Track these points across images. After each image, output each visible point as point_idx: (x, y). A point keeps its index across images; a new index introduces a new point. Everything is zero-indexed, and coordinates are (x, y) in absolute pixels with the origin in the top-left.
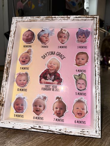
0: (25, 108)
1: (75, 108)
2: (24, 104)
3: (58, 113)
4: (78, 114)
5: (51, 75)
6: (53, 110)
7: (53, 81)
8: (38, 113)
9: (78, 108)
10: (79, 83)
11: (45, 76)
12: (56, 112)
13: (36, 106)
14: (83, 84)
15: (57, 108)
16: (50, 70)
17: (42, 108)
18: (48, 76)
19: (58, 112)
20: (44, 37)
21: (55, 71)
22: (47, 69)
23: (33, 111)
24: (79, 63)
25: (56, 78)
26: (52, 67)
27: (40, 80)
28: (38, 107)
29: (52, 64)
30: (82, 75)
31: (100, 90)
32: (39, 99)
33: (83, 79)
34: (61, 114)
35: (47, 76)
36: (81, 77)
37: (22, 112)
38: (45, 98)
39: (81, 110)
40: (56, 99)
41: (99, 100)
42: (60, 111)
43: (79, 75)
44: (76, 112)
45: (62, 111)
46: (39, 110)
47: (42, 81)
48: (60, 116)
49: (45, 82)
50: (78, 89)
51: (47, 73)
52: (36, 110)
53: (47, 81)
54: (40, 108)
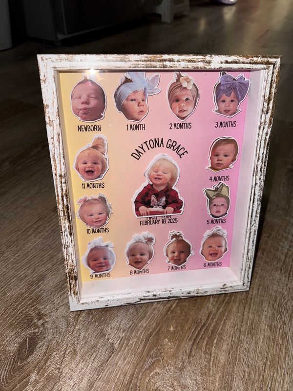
0: (113, 262)
1: (206, 246)
2: (109, 257)
3: (175, 260)
4: (211, 254)
5: (158, 195)
6: (167, 255)
7: (164, 207)
8: (139, 266)
9: (211, 247)
10: (215, 205)
11: (147, 199)
12: (172, 259)
13: (133, 255)
14: (223, 205)
15: (174, 253)
16: (156, 185)
17: (146, 257)
18: (153, 198)
19: (175, 258)
20: (132, 100)
21: (167, 187)
22: (149, 185)
23: (130, 264)
24: (218, 164)
25: (170, 201)
26: (160, 179)
27: (137, 210)
28: (138, 256)
29: (160, 173)
30: (222, 189)
31: (257, 226)
32: (138, 244)
33: (222, 196)
34: (182, 260)
35: (150, 200)
36: (220, 192)
37: (108, 270)
38: (150, 240)
39: (217, 248)
40: (172, 239)
41: (253, 241)
42: (179, 255)
43: (217, 189)
44: (208, 252)
45: (182, 256)
46: (140, 260)
47: (141, 212)
48: (180, 263)
49: (148, 212)
50: (213, 216)
51: (150, 192)
52: (136, 262)
53: (151, 209)
54: (142, 257)
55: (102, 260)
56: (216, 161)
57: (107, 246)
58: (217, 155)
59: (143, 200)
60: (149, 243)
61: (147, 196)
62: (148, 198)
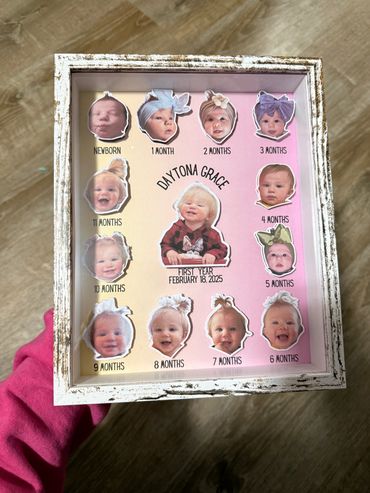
4: (279, 337)
15: (221, 330)
26: (194, 213)
28: (167, 332)
38: (183, 305)
39: (286, 326)
44: (273, 332)
47: (169, 259)
49: (180, 259)
51: (181, 231)
57: (121, 311)
60: (182, 309)
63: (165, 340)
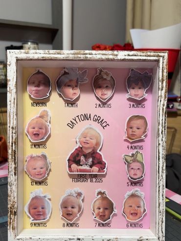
0: (49, 212)
1: (127, 206)
2: (46, 207)
4: (132, 214)
5: (86, 156)
6: (94, 211)
7: (91, 167)
8: (70, 218)
9: (131, 206)
12: (98, 214)
13: (66, 207)
15: (100, 209)
16: (85, 147)
17: (76, 210)
18: (82, 158)
19: (101, 214)
20: (69, 86)
21: (93, 150)
22: (79, 147)
23: (62, 216)
24: (133, 135)
25: (96, 162)
26: (88, 143)
27: (70, 167)
28: (70, 209)
29: (88, 139)
32: (70, 197)
34: (106, 217)
35: (80, 160)
36: (136, 157)
37: (44, 219)
38: (79, 194)
39: (136, 208)
40: (98, 195)
42: (104, 212)
44: (129, 211)
45: (107, 212)
46: (71, 213)
47: (72, 169)
48: (105, 219)
49: (78, 169)
51: (80, 153)
52: (67, 214)
53: (80, 167)
54: (73, 209)
55: (40, 209)
56: (131, 133)
57: (45, 197)
58: (131, 128)
59: (75, 159)
60: (78, 197)
61: (78, 157)
62: (79, 158)
63: (68, 213)
